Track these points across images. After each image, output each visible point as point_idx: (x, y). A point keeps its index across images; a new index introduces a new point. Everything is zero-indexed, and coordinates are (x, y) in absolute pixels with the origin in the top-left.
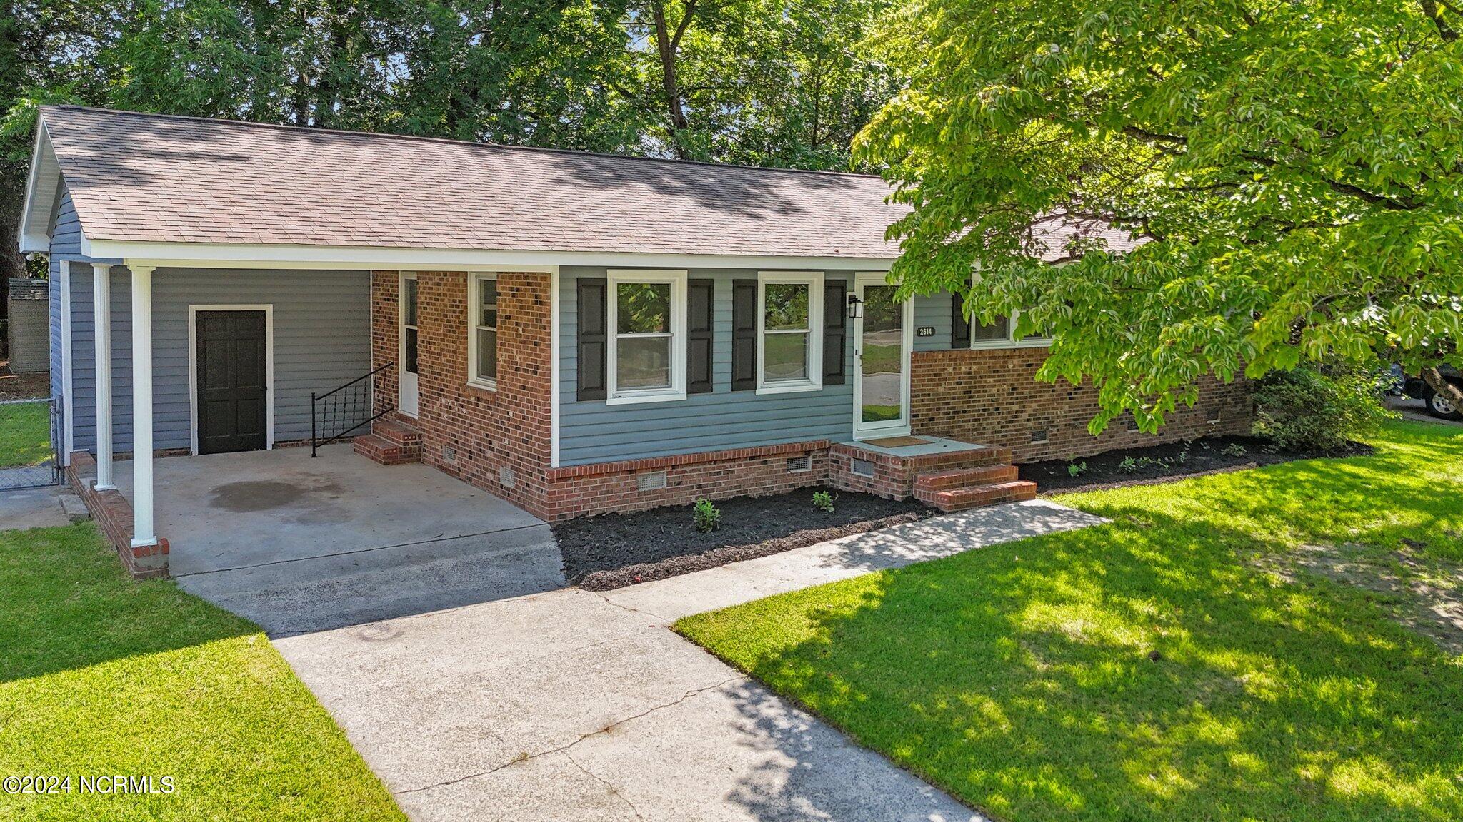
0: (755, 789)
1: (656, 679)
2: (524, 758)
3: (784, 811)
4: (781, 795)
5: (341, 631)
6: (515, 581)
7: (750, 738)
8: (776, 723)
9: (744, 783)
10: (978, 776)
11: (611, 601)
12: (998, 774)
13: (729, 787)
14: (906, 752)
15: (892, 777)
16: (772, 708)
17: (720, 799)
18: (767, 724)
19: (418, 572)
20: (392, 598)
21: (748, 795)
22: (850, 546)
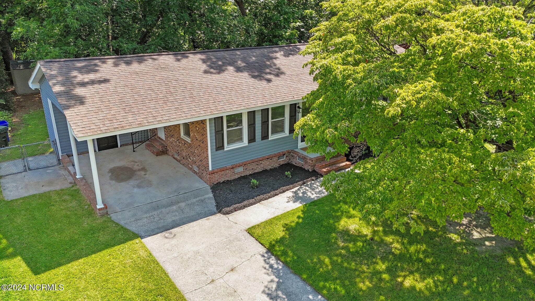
0: (269, 289)
1: (243, 251)
2: (213, 281)
3: (275, 296)
4: (275, 290)
5: (159, 235)
6: (202, 212)
7: (267, 271)
8: (274, 266)
9: (266, 287)
10: (321, 284)
11: (230, 219)
12: (326, 283)
13: (262, 289)
14: (305, 276)
15: (301, 284)
16: (273, 261)
17: (260, 292)
18: (271, 266)
19: (175, 208)
20: (170, 220)
21: (267, 291)
22: (295, 192)
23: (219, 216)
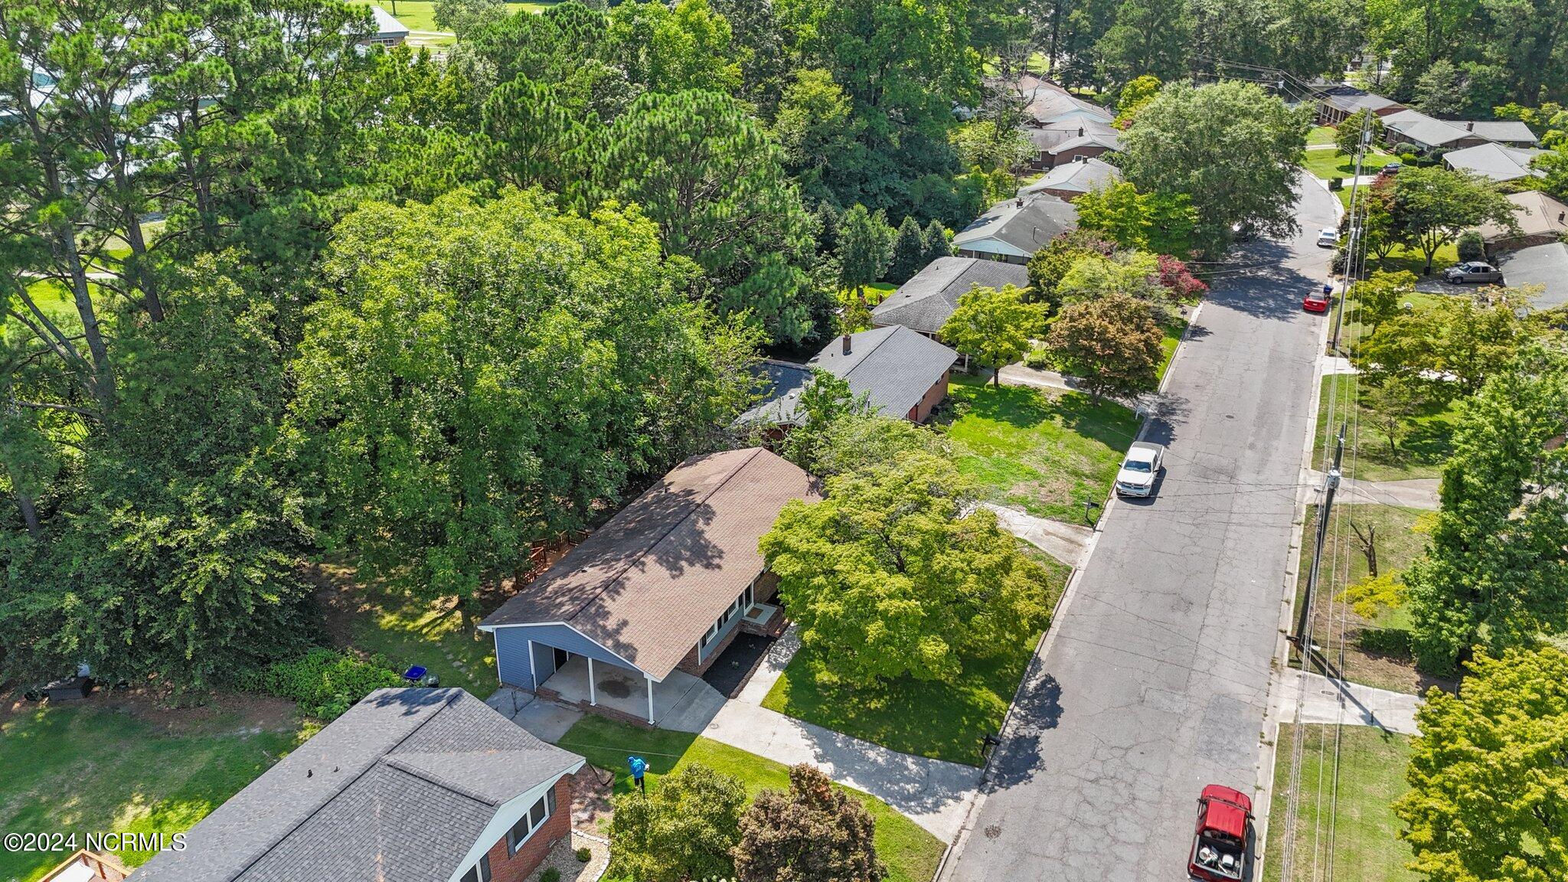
1: (770, 720)
5: (707, 728)
6: (717, 702)
11: (741, 701)
16: (793, 719)
19: (696, 706)
20: (702, 716)
22: (769, 661)
23: (731, 701)
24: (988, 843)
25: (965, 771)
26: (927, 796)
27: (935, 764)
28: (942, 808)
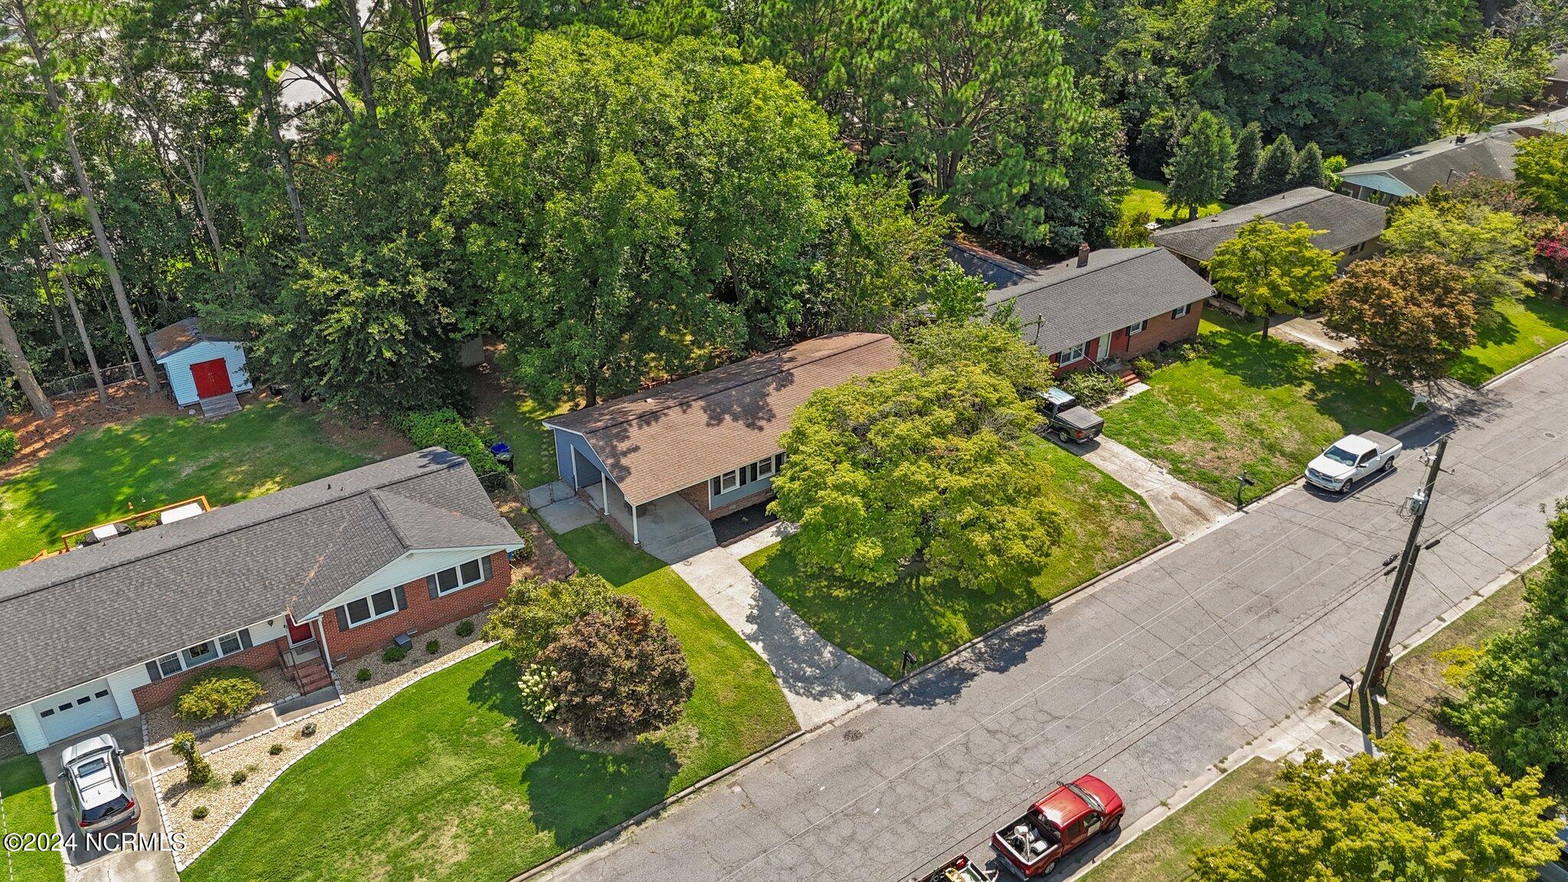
1: (737, 574)
2: (720, 593)
5: (680, 563)
6: (707, 545)
7: (754, 586)
10: (786, 594)
11: (727, 551)
14: (776, 591)
16: (756, 581)
18: (756, 584)
19: (687, 542)
20: (685, 552)
22: (778, 528)
23: (719, 549)
24: (839, 743)
25: (876, 677)
26: (821, 685)
27: (852, 660)
28: (825, 699)
